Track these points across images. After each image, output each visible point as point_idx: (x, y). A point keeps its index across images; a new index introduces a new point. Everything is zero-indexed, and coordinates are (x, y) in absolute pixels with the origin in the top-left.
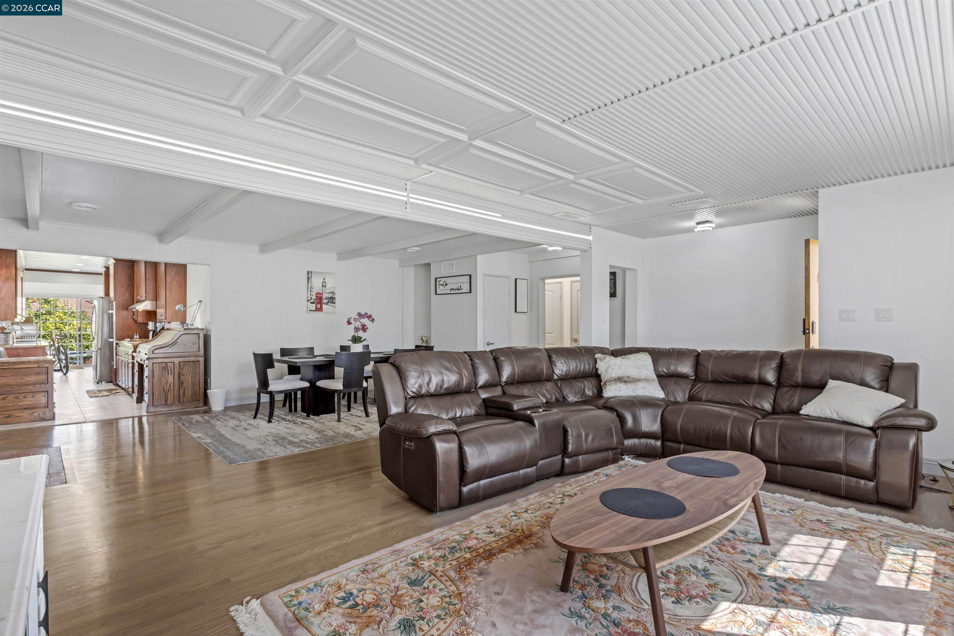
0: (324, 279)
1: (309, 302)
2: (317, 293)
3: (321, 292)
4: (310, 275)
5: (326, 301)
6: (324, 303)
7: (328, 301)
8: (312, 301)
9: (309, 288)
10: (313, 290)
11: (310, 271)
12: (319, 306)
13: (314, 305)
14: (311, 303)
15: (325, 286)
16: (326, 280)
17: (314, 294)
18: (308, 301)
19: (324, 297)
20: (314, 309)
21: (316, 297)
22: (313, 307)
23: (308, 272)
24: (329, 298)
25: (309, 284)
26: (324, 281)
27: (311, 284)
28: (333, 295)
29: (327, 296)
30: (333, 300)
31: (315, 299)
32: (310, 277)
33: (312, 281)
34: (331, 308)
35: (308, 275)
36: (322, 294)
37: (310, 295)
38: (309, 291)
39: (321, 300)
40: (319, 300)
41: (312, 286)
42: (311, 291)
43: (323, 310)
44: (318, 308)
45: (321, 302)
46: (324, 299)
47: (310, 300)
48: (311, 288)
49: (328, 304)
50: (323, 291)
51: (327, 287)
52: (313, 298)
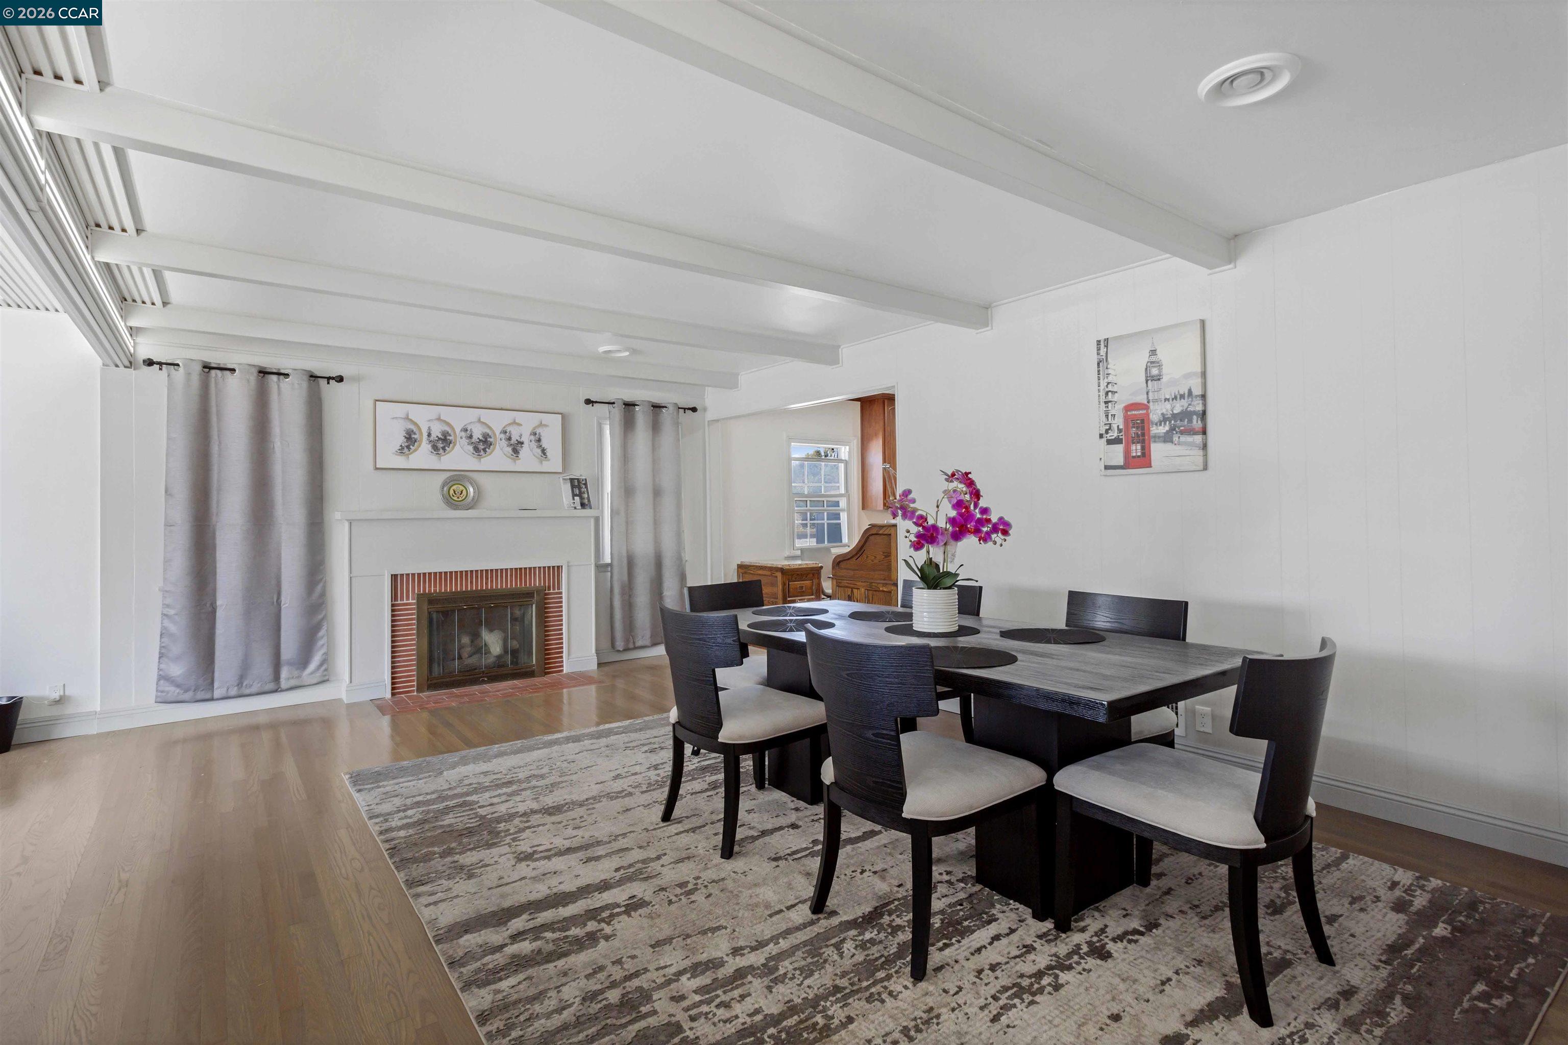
0: (1153, 352)
1: (1104, 440)
2: (1129, 408)
3: (1142, 399)
4: (1103, 351)
5: (1163, 429)
6: (1157, 438)
7: (1172, 429)
8: (1114, 434)
9: (1102, 393)
10: (1116, 397)
11: (1102, 338)
12: (1136, 450)
13: (1119, 449)
14: (1109, 442)
15: (1158, 378)
16: (1161, 355)
17: (1117, 410)
18: (1101, 436)
19: (1154, 417)
20: (1120, 461)
21: (1126, 419)
22: (1117, 454)
23: (1099, 342)
24: (1174, 416)
25: (1101, 381)
26: (1153, 359)
27: (1106, 380)
28: (1190, 405)
29: (1167, 410)
30: (1190, 421)
31: (1121, 427)
32: (1104, 357)
33: (1110, 371)
34: (1188, 452)
35: (1098, 354)
36: (1146, 407)
37: (1107, 416)
38: (1103, 405)
39: (1143, 428)
40: (1137, 428)
41: (1110, 386)
42: (1106, 403)
43: (1153, 464)
44: (1134, 457)
45: (1143, 435)
46: (1156, 424)
47: (1107, 432)
48: (1107, 393)
49: (1175, 439)
50: (1150, 394)
51: (1165, 379)
52: (1115, 427)
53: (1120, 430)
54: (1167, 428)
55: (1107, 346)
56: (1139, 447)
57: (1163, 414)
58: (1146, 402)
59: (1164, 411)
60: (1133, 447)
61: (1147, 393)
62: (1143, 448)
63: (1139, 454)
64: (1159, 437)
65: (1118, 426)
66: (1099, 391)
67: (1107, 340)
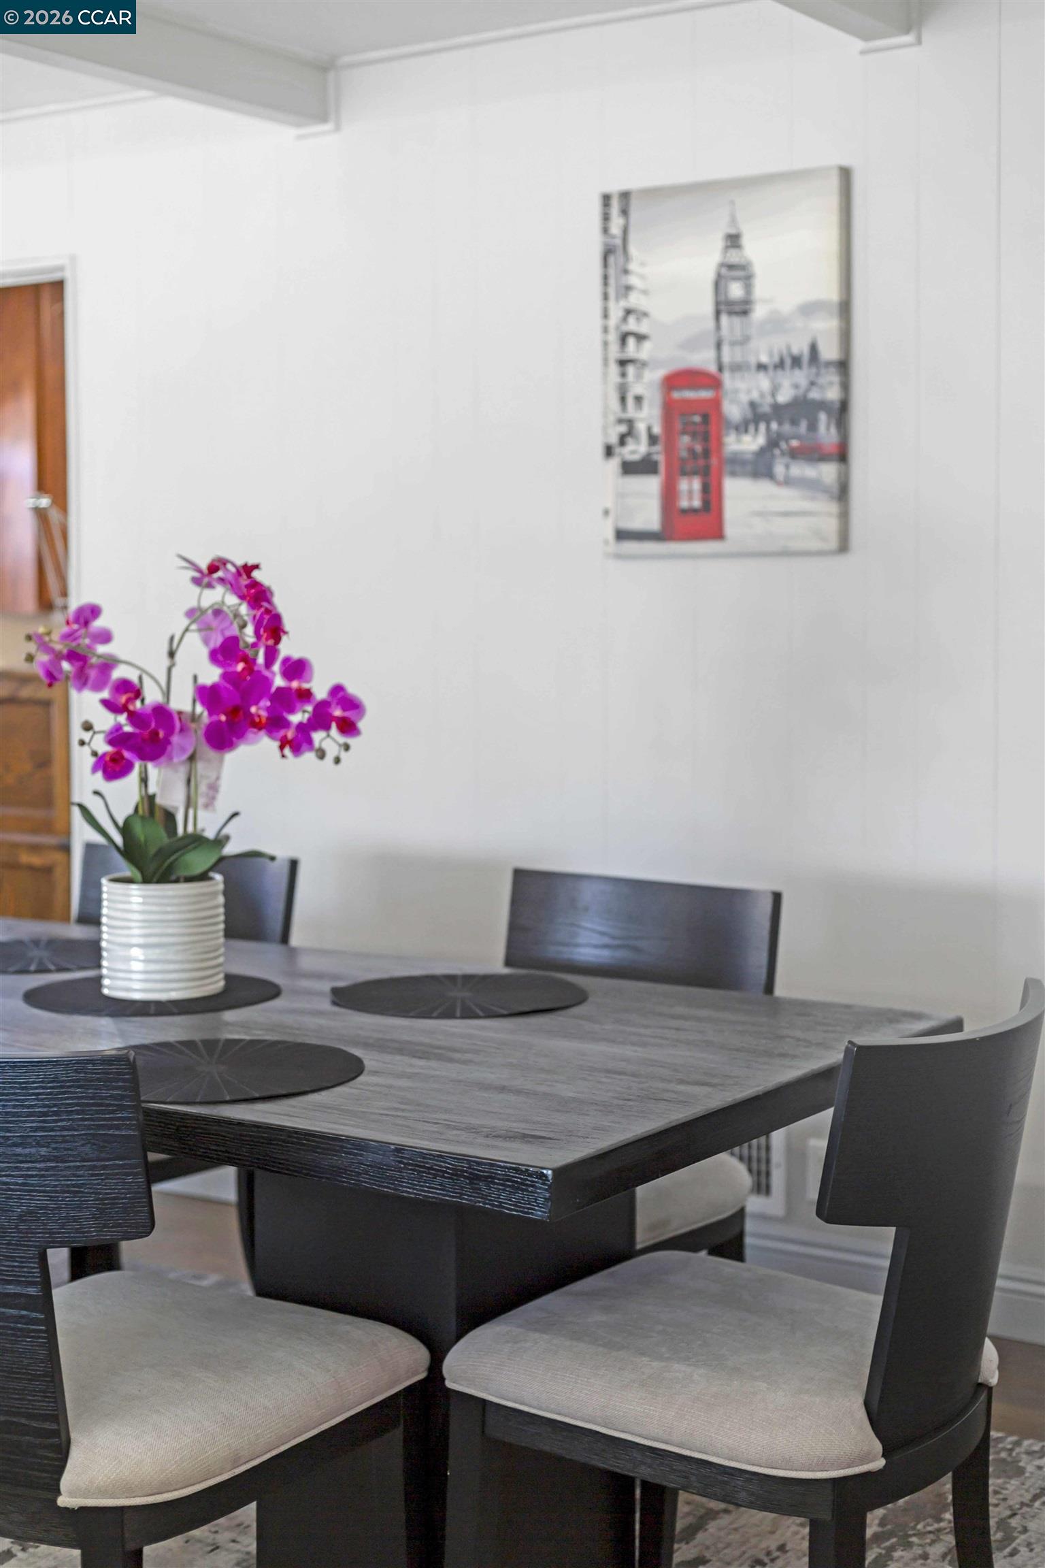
0: (733, 241)
1: (615, 464)
2: (676, 380)
3: (704, 359)
4: (617, 224)
5: (749, 443)
6: (738, 464)
7: (773, 443)
8: (637, 449)
9: (613, 337)
10: (645, 352)
11: (614, 188)
12: (690, 491)
13: (652, 485)
14: (629, 468)
15: (742, 309)
16: (753, 250)
17: (647, 384)
18: (609, 451)
19: (733, 410)
20: (649, 516)
21: (670, 410)
22: (645, 501)
23: (606, 199)
24: (779, 411)
25: (612, 304)
26: (734, 257)
27: (623, 304)
28: (812, 384)
29: (762, 395)
30: (813, 427)
31: (657, 430)
32: (618, 242)
33: (633, 280)
34: (807, 505)
35: (605, 230)
36: (713, 382)
37: (623, 399)
38: (614, 369)
39: (706, 438)
40: (694, 435)
41: (632, 320)
42: (623, 363)
43: (730, 529)
44: (685, 512)
45: (706, 453)
46: (737, 428)
47: (622, 440)
48: (624, 338)
49: (779, 470)
50: (726, 349)
51: (759, 312)
52: (641, 427)
53: (653, 439)
54: (761, 440)
55: (625, 212)
56: (696, 484)
57: (753, 405)
58: (712, 368)
59: (755, 395)
60: (684, 485)
61: (719, 346)
62: (705, 489)
63: (697, 503)
64: (743, 463)
65: (649, 429)
66: (605, 330)
67: (625, 196)
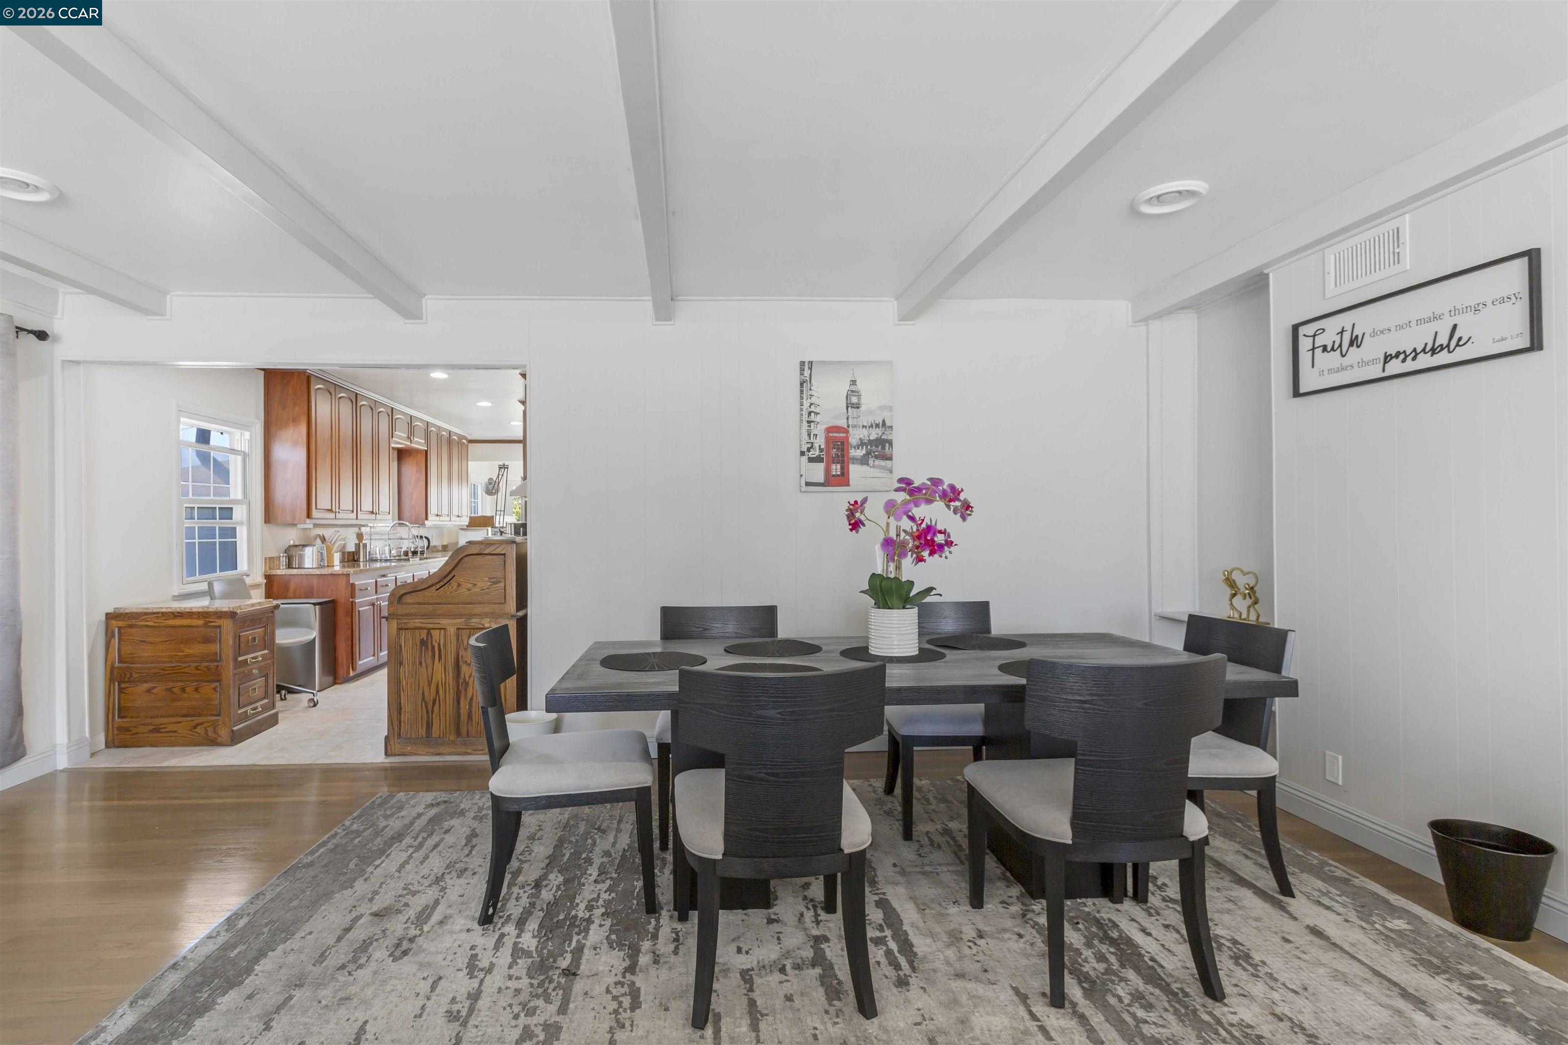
0: (854, 382)
1: (805, 459)
2: (830, 430)
3: (842, 423)
4: (807, 373)
5: (860, 453)
6: (855, 460)
7: (868, 453)
8: (815, 453)
9: (805, 413)
10: (818, 419)
11: (806, 360)
12: (836, 469)
13: (821, 467)
14: (811, 460)
15: (857, 406)
16: (860, 386)
17: (819, 430)
18: (802, 453)
19: (853, 441)
20: (821, 478)
21: (827, 439)
22: (818, 472)
23: (802, 364)
24: (871, 442)
25: (804, 400)
26: (853, 388)
27: (809, 401)
28: (883, 433)
29: (864, 436)
30: (884, 448)
31: (822, 447)
32: (808, 379)
33: (813, 393)
34: (880, 475)
35: (802, 374)
36: (847, 432)
37: (809, 435)
38: (805, 424)
39: (843, 450)
40: (838, 449)
41: (813, 407)
42: (809, 422)
43: (851, 483)
44: (834, 476)
45: (843, 456)
46: (855, 448)
47: (809, 450)
48: (810, 413)
49: (871, 462)
50: (850, 419)
51: (863, 408)
52: (816, 446)
53: (821, 450)
54: (864, 452)
55: (811, 369)
56: (839, 467)
57: (860, 439)
58: (846, 426)
59: (862, 436)
60: (834, 467)
61: (848, 418)
62: (842, 468)
63: (839, 473)
64: (857, 459)
65: (820, 446)
66: (801, 410)
67: (811, 363)
